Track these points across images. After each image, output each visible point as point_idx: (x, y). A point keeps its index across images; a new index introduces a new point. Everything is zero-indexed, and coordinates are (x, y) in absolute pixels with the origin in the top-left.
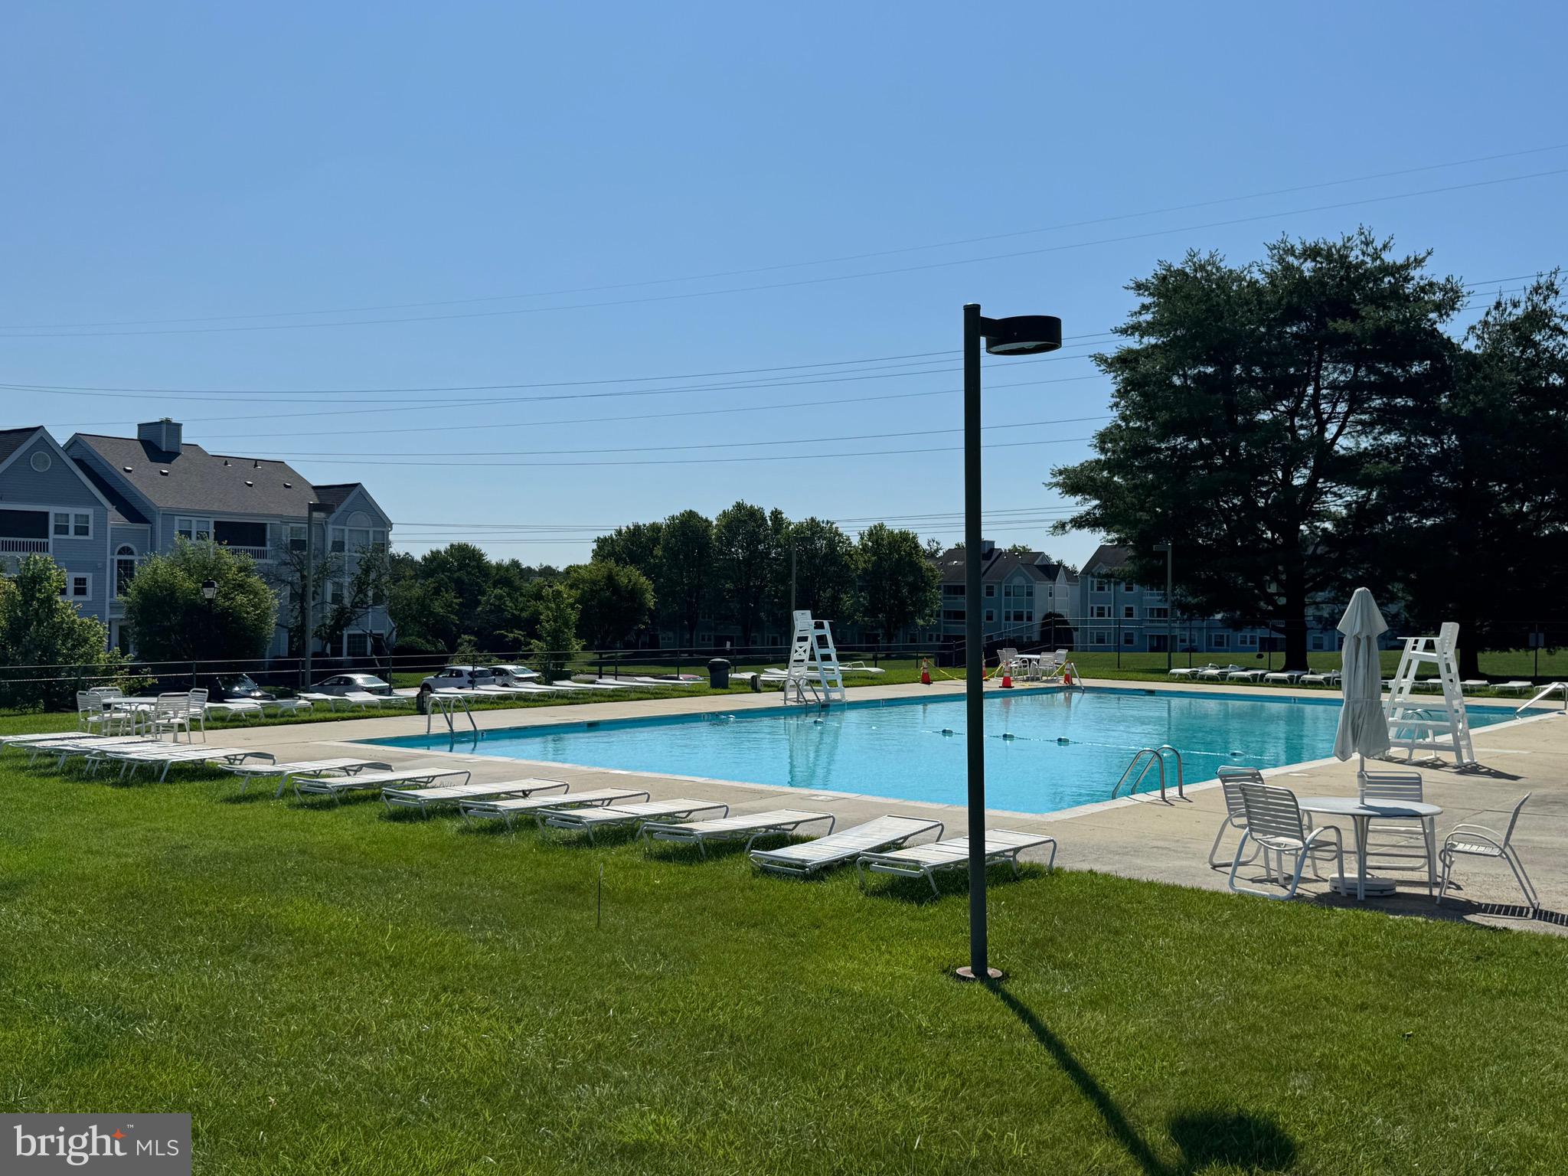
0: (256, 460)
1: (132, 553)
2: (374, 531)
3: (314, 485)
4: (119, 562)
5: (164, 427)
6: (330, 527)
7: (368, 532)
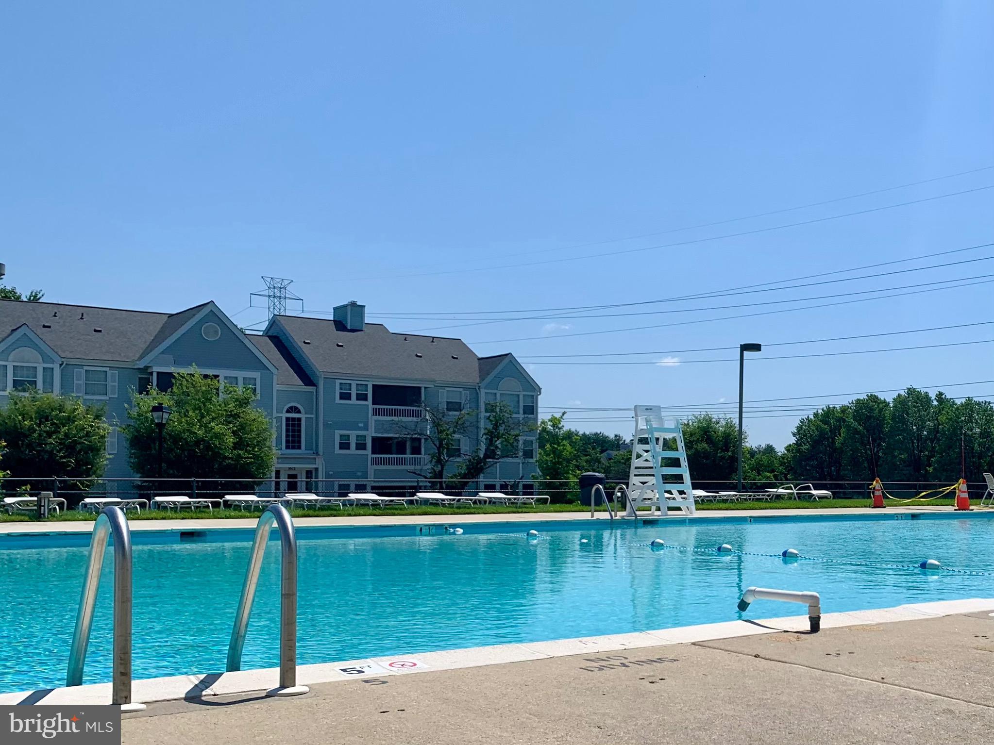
0: (433, 338)
1: (299, 412)
2: (524, 395)
3: (480, 356)
4: (288, 419)
5: (349, 308)
6: (483, 392)
7: (518, 395)
